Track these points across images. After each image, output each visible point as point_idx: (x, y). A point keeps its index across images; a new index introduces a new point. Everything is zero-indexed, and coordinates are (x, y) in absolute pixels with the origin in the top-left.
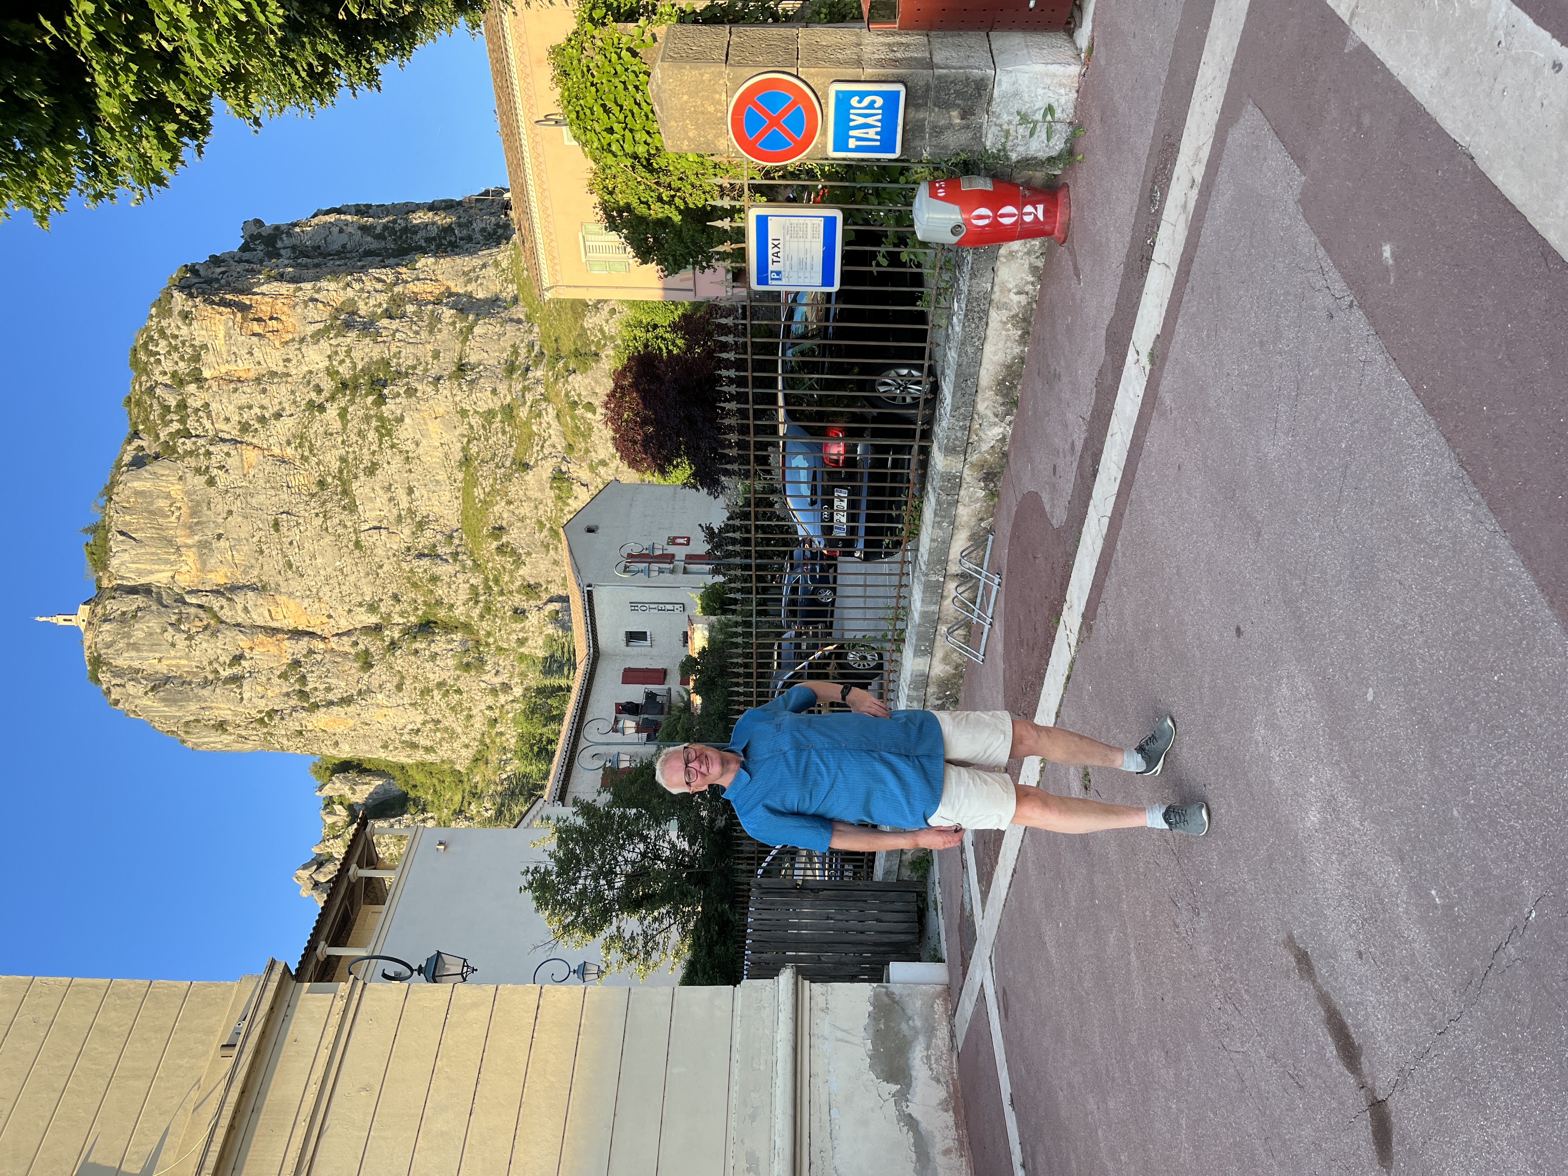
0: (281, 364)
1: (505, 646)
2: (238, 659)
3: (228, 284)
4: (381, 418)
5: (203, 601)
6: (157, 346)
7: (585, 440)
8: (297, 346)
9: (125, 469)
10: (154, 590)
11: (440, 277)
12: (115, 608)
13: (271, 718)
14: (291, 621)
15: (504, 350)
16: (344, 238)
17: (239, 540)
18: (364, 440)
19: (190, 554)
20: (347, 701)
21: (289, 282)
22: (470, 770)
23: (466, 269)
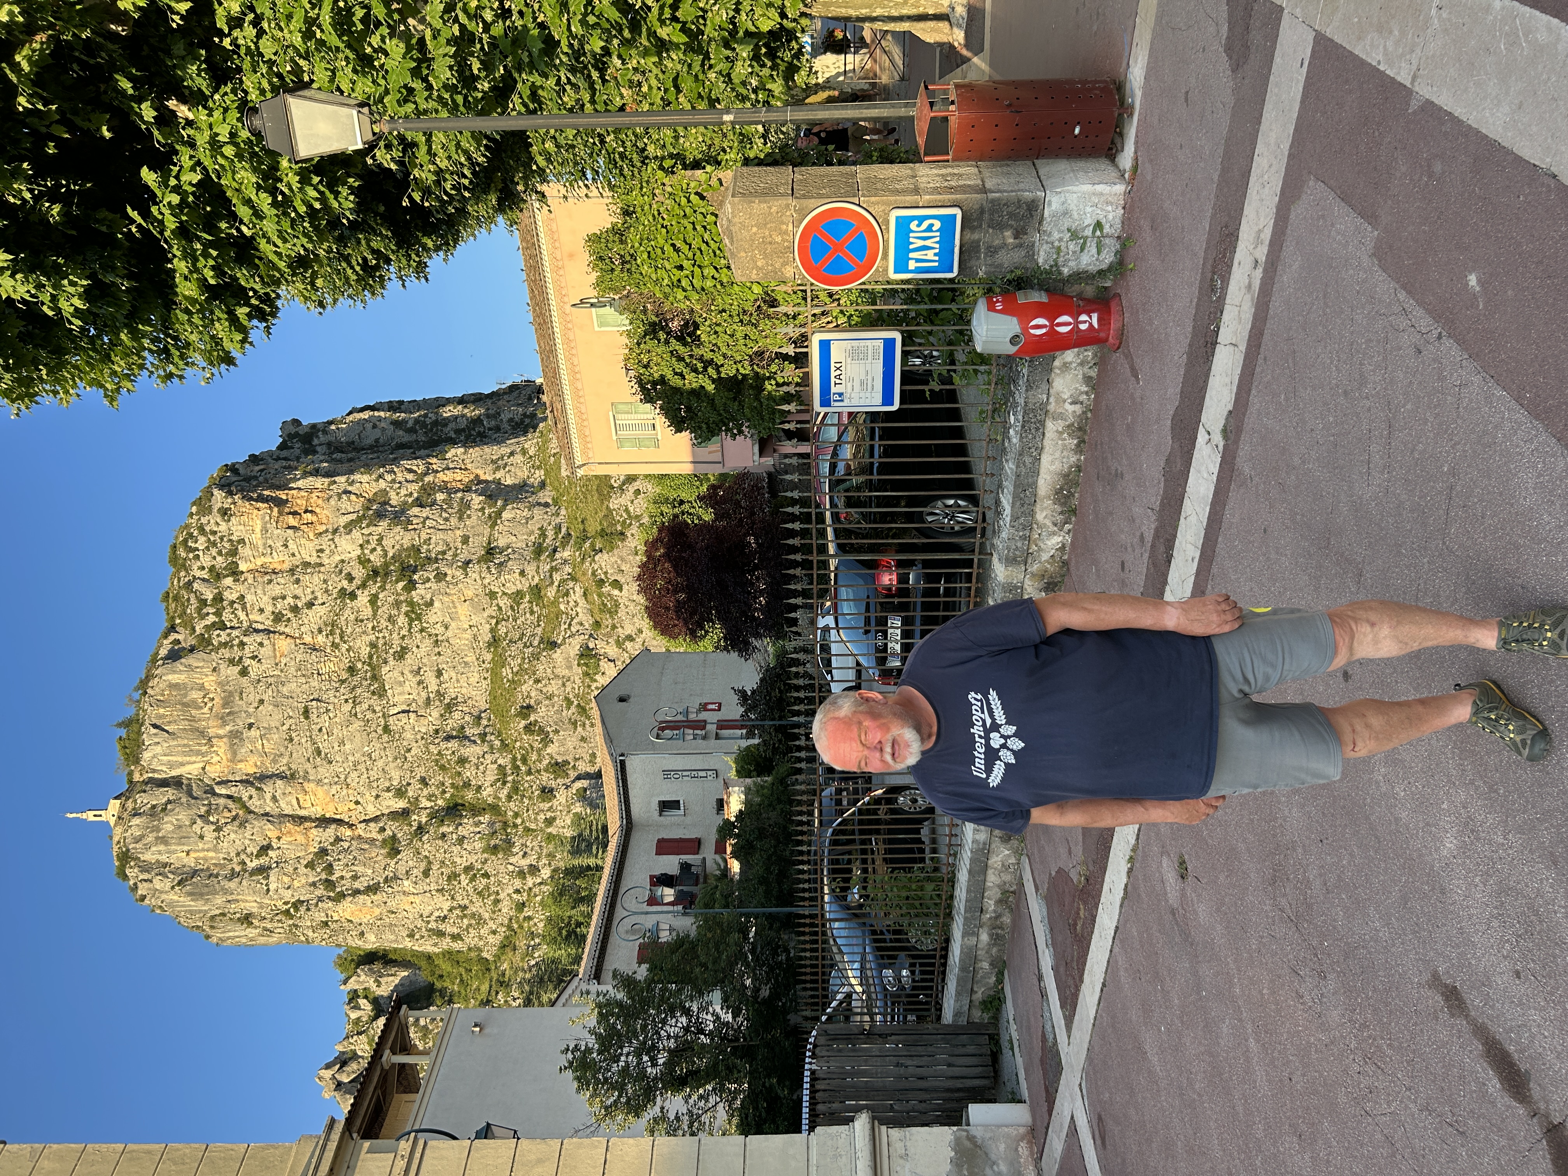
0: (315, 554)
1: (533, 826)
2: (265, 849)
3: (266, 481)
4: (411, 603)
5: (232, 791)
6: (196, 542)
7: (611, 617)
8: (330, 537)
9: (160, 662)
10: (185, 782)
11: (469, 466)
12: (145, 801)
13: (297, 910)
14: (319, 809)
15: (532, 533)
16: (377, 433)
17: (269, 729)
18: (393, 625)
19: (221, 744)
20: (372, 889)
21: (324, 476)
22: (497, 957)
23: (494, 458)
